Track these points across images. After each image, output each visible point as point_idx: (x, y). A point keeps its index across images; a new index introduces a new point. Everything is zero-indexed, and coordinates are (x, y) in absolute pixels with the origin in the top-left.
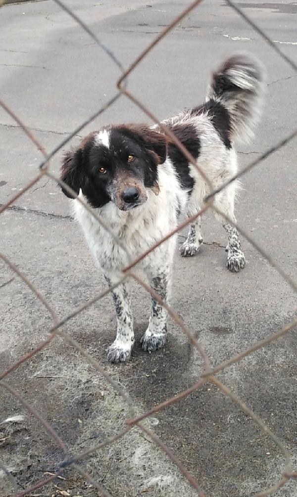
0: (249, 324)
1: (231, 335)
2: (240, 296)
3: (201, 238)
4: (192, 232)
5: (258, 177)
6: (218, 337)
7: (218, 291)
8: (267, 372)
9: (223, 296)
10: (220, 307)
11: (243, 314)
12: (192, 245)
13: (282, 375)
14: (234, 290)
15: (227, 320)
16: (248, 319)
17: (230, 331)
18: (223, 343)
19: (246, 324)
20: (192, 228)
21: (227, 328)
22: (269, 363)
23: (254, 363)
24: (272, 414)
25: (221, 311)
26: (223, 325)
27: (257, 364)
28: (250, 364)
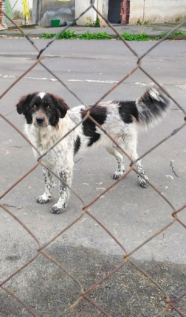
0: (30, 252)
1: (20, 260)
2: (23, 235)
3: (124, 169)
4: (119, 166)
5: (28, 161)
6: (12, 262)
7: (10, 234)
8: (44, 279)
9: (13, 237)
10: (11, 244)
11: (26, 246)
12: (119, 173)
13: (53, 279)
14: (19, 232)
15: (16, 251)
16: (30, 249)
17: (19, 257)
18: (15, 266)
19: (28, 252)
20: (119, 164)
21: (17, 256)
22: (44, 273)
23: (36, 274)
24: (49, 304)
25: (12, 246)
26: (15, 255)
27: (37, 275)
28: (33, 276)
